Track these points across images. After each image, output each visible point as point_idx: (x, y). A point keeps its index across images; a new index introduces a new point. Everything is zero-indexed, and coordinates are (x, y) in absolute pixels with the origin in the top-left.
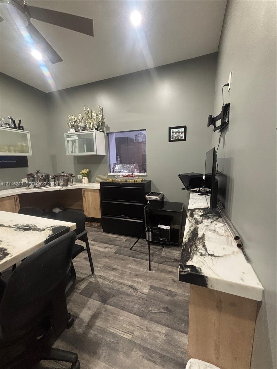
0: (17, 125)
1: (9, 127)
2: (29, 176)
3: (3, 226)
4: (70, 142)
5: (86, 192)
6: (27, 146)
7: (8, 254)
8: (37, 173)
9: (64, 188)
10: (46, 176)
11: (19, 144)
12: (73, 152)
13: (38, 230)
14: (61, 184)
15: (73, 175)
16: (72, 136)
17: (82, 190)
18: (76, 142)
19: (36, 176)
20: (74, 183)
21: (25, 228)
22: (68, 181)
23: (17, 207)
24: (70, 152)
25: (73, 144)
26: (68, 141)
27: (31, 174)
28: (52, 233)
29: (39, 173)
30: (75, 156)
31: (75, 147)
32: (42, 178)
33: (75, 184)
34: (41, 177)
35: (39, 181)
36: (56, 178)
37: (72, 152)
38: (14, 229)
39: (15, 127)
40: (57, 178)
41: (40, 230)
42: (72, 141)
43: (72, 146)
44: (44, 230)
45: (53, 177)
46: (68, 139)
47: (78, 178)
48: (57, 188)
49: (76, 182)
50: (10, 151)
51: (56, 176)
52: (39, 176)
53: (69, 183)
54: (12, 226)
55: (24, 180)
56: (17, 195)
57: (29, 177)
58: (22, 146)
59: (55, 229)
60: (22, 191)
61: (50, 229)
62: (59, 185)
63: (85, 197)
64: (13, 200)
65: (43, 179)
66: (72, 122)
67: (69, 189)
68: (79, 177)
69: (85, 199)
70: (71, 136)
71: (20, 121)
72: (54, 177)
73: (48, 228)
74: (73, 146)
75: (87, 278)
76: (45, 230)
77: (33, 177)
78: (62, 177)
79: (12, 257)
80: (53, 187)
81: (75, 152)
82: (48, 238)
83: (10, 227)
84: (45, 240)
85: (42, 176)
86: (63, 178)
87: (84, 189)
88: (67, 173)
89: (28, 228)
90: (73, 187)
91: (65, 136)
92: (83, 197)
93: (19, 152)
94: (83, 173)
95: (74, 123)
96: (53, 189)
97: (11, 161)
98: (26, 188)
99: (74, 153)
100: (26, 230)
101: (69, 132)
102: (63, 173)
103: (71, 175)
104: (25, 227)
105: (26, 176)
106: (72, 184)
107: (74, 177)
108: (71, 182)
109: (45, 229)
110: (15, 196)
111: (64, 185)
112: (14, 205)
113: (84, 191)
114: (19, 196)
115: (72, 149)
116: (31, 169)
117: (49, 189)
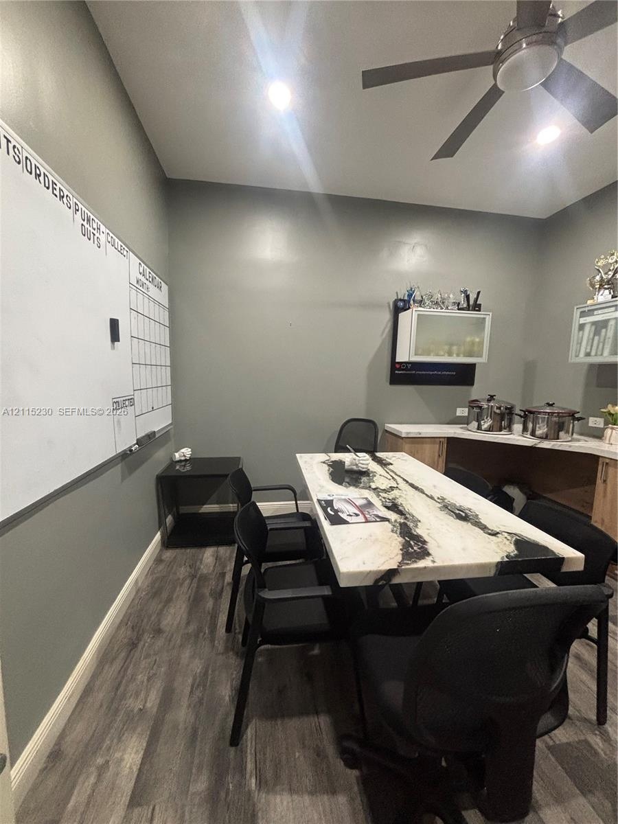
0: (472, 302)
1: (458, 309)
2: (472, 405)
3: (422, 492)
4: (587, 328)
5: (611, 470)
6: (481, 343)
7: (429, 554)
8: (489, 401)
9: (546, 445)
10: (506, 408)
11: (468, 339)
12: (593, 353)
13: (484, 528)
14: (538, 432)
15: (577, 416)
16: (600, 312)
17: (600, 462)
18: (609, 327)
19: (487, 406)
20: (575, 436)
21: (458, 512)
22: (559, 427)
23: (441, 460)
24: (582, 354)
25: (597, 333)
26: (582, 327)
27: (477, 401)
28: (516, 552)
29: (494, 399)
30: (592, 366)
31: (602, 340)
32: (498, 411)
33: (578, 440)
34: (495, 409)
35: (491, 418)
36: (528, 416)
37: (588, 354)
38: (440, 505)
39: (468, 309)
40: (532, 415)
41: (486, 530)
42: (594, 323)
43: (593, 339)
44: (495, 534)
45: (522, 414)
46: (582, 321)
47: (591, 424)
48: (527, 441)
49: (581, 434)
50: (450, 354)
51: (531, 412)
52: (492, 406)
53: (562, 434)
54: (436, 499)
55: (462, 412)
56: (445, 438)
57: (473, 407)
58: (473, 343)
59: (522, 544)
60: (455, 433)
61: (509, 538)
62: (533, 434)
63: (605, 481)
64: (438, 446)
65: (499, 414)
66: (606, 274)
67: (560, 448)
68: (595, 422)
69: (605, 490)
70: (596, 313)
71: (479, 293)
72: (525, 414)
73: (506, 535)
74: (596, 338)
75: (578, 723)
76: (498, 535)
77: (480, 407)
78: (546, 416)
79: (436, 564)
80: (516, 437)
81: (599, 353)
82: (506, 559)
83: (432, 498)
84: (498, 562)
85: (499, 408)
86: (548, 418)
87: (607, 461)
88: (564, 409)
89: (464, 515)
90: (570, 446)
91: (577, 313)
92: (599, 481)
93: (464, 356)
94: (612, 412)
95: (613, 276)
96: (518, 440)
97: (448, 373)
98: (461, 428)
99: (596, 355)
100: (459, 517)
101: (590, 302)
102: (551, 407)
103: (572, 415)
104: (458, 510)
105: (468, 404)
106: (570, 439)
107: (579, 419)
108: (567, 432)
109: (498, 533)
110: (441, 439)
111: (545, 437)
112: (437, 455)
113: (607, 464)
114: (447, 440)
115: (589, 348)
116: (478, 391)
117: (509, 439)
